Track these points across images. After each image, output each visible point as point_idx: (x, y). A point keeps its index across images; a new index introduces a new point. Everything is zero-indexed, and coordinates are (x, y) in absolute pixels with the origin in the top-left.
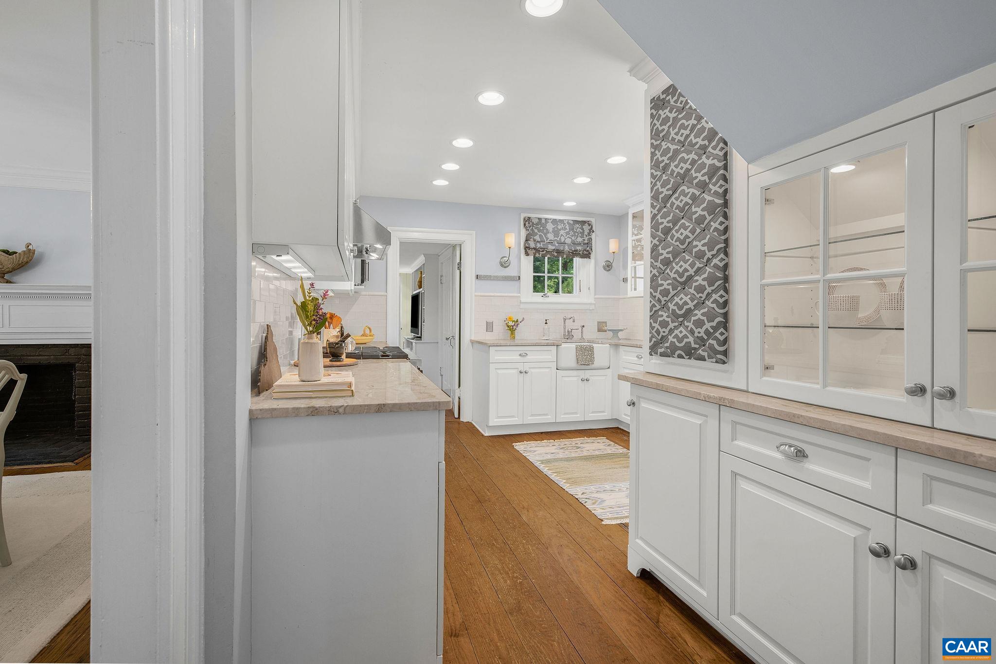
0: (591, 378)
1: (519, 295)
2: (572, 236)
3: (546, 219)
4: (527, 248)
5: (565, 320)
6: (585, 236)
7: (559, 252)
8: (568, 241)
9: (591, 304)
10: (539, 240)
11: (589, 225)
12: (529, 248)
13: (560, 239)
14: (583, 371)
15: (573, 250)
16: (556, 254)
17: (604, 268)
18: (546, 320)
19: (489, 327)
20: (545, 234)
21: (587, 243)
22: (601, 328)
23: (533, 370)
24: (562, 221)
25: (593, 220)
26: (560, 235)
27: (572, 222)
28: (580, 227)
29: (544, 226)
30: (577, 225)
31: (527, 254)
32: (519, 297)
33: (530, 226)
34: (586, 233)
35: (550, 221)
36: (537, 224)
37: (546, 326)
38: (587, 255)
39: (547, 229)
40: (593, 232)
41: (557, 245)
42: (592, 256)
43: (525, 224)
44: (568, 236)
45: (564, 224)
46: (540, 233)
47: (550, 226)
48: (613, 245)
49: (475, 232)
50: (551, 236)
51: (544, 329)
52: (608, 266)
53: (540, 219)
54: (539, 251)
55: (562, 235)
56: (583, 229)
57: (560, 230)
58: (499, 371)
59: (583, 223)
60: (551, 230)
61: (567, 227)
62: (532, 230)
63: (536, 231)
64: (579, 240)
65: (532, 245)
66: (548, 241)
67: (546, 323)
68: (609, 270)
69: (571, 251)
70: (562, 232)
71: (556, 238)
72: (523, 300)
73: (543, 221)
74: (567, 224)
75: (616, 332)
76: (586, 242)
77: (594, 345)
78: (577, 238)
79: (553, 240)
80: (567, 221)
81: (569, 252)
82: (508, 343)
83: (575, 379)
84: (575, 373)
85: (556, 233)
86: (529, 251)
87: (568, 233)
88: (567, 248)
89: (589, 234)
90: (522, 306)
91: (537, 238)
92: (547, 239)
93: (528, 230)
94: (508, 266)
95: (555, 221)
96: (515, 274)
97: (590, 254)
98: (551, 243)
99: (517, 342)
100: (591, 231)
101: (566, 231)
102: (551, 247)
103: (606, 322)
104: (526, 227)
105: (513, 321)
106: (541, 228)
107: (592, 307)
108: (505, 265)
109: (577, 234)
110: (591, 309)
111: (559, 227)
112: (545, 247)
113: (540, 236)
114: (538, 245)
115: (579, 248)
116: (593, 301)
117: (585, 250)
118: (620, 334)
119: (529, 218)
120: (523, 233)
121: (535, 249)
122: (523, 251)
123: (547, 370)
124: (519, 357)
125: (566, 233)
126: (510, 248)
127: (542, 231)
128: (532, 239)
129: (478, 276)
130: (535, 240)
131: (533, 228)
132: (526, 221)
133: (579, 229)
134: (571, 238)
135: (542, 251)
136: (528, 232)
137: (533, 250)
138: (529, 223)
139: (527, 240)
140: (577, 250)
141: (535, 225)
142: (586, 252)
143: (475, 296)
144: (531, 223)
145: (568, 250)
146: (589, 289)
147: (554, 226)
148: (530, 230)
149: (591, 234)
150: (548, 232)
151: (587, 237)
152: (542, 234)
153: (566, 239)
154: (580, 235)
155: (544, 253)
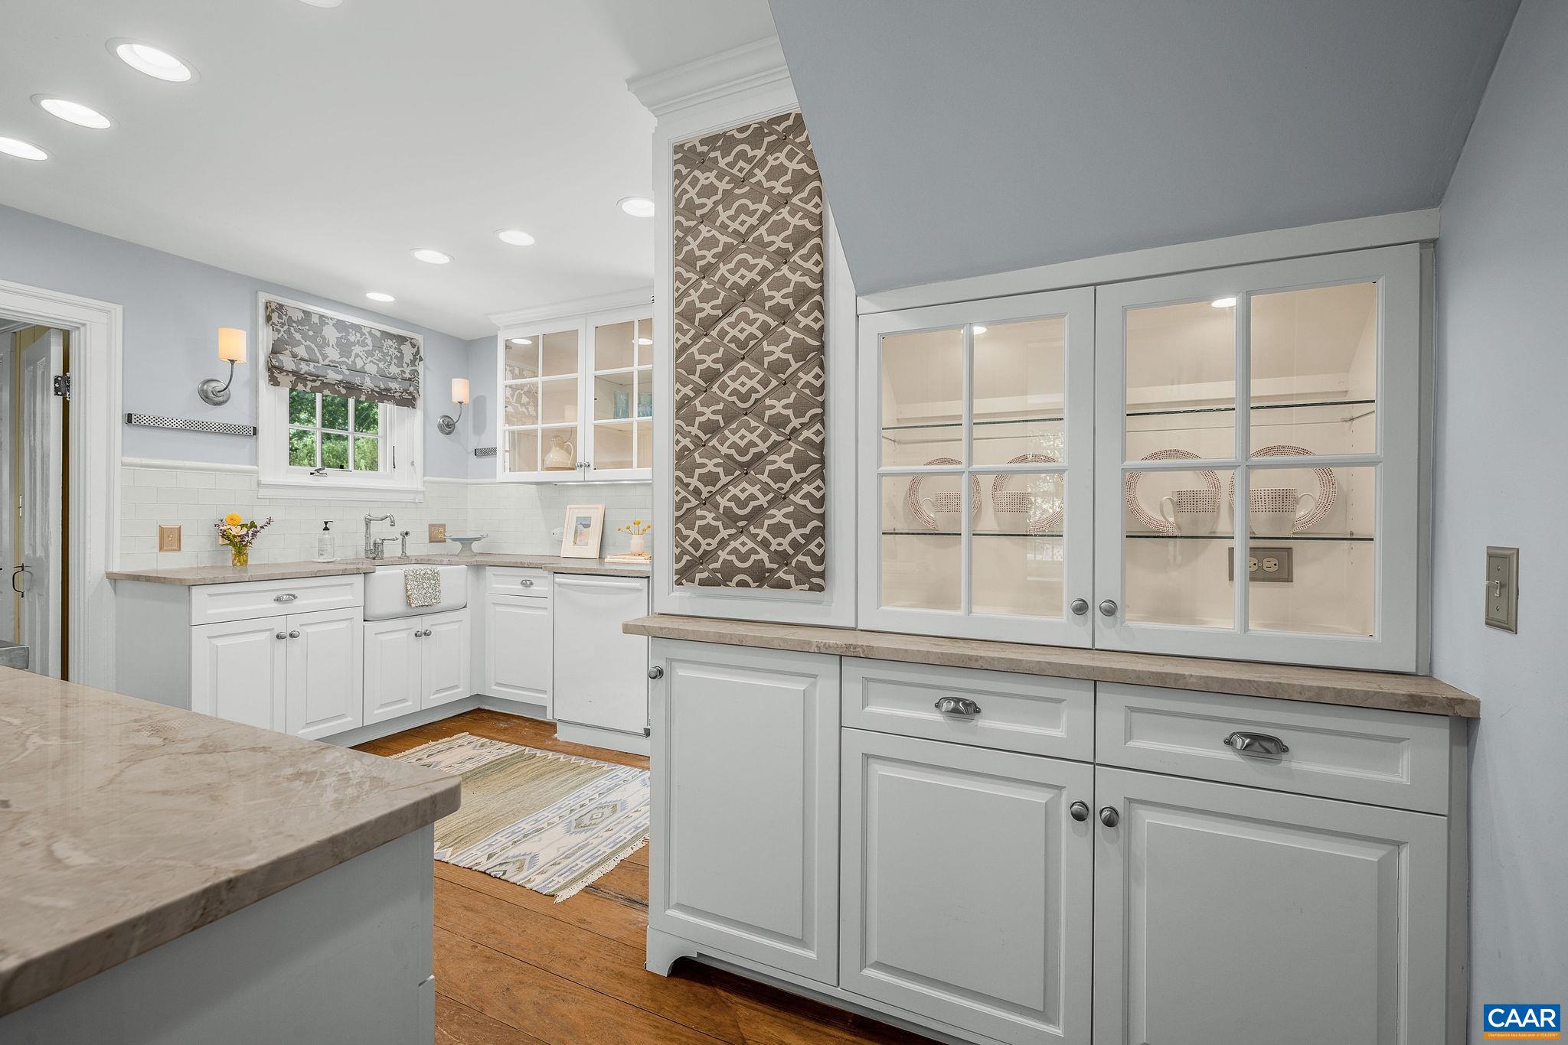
0: (434, 630)
1: (256, 467)
2: (380, 360)
3: (321, 316)
4: (274, 372)
5: (368, 522)
6: (405, 365)
7: (352, 388)
8: (372, 369)
9: (417, 492)
10: (306, 356)
11: (413, 345)
12: (281, 370)
13: (354, 362)
14: (418, 619)
15: (382, 387)
16: (343, 391)
17: (441, 428)
18: (326, 523)
19: (170, 539)
21: (410, 379)
22: (436, 535)
23: (310, 630)
24: (357, 328)
25: (419, 339)
26: (353, 354)
27: (379, 334)
28: (396, 345)
29: (318, 330)
30: (390, 342)
31: (275, 382)
32: (257, 472)
33: (283, 324)
34: (407, 360)
35: (330, 323)
36: (298, 322)
37: (326, 535)
38: (408, 401)
39: (324, 338)
40: (421, 359)
41: (346, 372)
42: (419, 403)
43: (269, 318)
44: (370, 359)
45: (363, 334)
46: (308, 343)
47: (331, 333)
48: (460, 390)
49: (120, 307)
50: (333, 354)
51: (320, 541)
52: (448, 426)
53: (307, 314)
54: (304, 379)
55: (357, 355)
56: (400, 351)
57: (354, 344)
58: (219, 642)
59: (402, 339)
60: (333, 341)
61: (369, 341)
62: (288, 332)
63: (298, 336)
64: (394, 370)
65: (288, 364)
66: (327, 362)
67: (326, 529)
68: (449, 433)
69: (377, 390)
70: (357, 349)
71: (345, 359)
72: (266, 479)
73: (315, 319)
74: (368, 336)
75: (466, 542)
76: (407, 376)
77: (440, 568)
78: (389, 366)
79: (338, 363)
80: (368, 330)
81: (372, 390)
82: (230, 575)
83: (403, 634)
84: (401, 624)
85: (345, 348)
86: (280, 377)
87: (369, 354)
88: (368, 383)
89: (413, 362)
90: (263, 492)
91: (301, 351)
92: (325, 357)
93: (278, 331)
94: (224, 402)
95: (340, 325)
96: (245, 421)
97: (414, 399)
98: (333, 366)
99: (252, 572)
100: (417, 357)
101: (366, 349)
102: (331, 376)
103: (444, 526)
104: (273, 323)
105: (242, 526)
106: (311, 333)
107: (420, 498)
108: (216, 399)
109: (389, 358)
110: (417, 501)
111: (352, 338)
112: (319, 374)
113: (308, 348)
114: (304, 368)
115: (393, 385)
116: (421, 488)
117: (406, 391)
118: (476, 547)
119: (281, 306)
120: (266, 337)
121: (294, 373)
122: (263, 374)
123: (344, 626)
124: (276, 605)
125: (366, 352)
126: (232, 362)
127: (313, 340)
128: (287, 352)
129: (133, 417)
130: (294, 356)
131: (289, 330)
132: (273, 311)
133: (393, 349)
134: (378, 365)
135: (310, 380)
136: (277, 336)
137: (291, 375)
138: (280, 317)
139: (275, 352)
140: (388, 390)
141: (294, 324)
142: (407, 396)
143: (123, 464)
144: (284, 317)
145: (372, 386)
146: (413, 464)
147: (339, 335)
148: (282, 333)
149: (416, 364)
150: (326, 343)
151: (410, 368)
152: (313, 346)
153: (365, 364)
154: (396, 361)
155: (314, 384)
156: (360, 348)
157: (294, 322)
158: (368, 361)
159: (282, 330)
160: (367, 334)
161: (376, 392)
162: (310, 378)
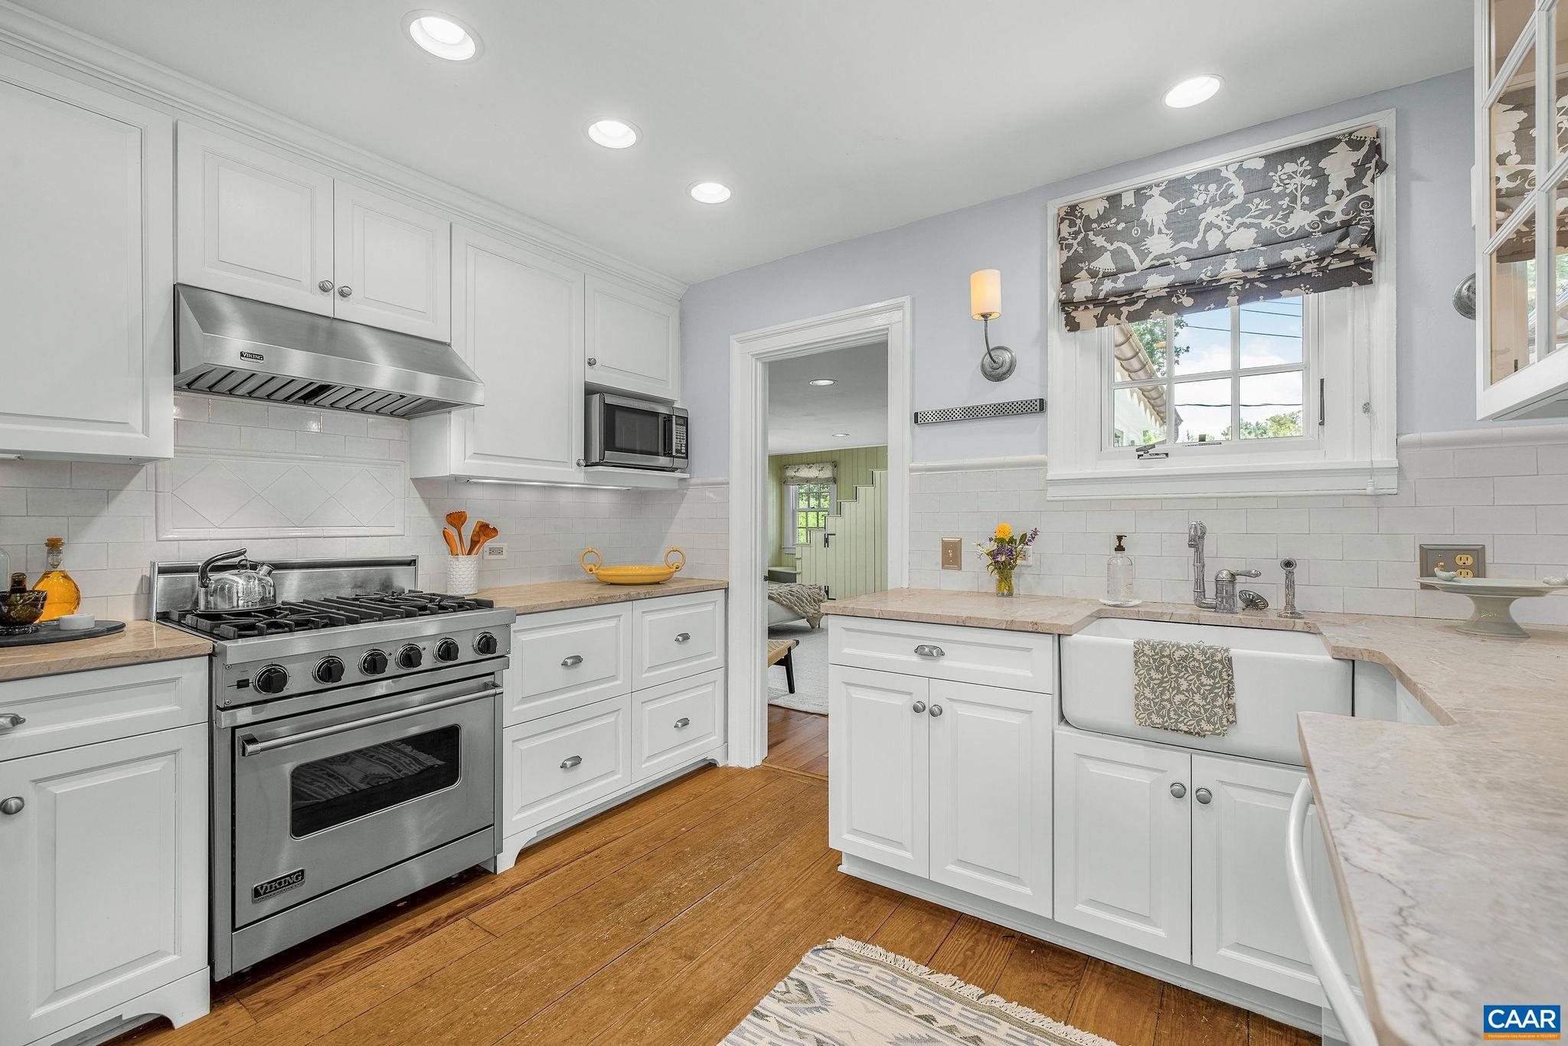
1: (1044, 456)
2: (1263, 215)
3: (1140, 190)
4: (1070, 310)
6: (1332, 198)
8: (1242, 239)
9: (1372, 471)
10: (1113, 267)
11: (1355, 144)
12: (1077, 305)
13: (1204, 242)
17: (1464, 307)
18: (1120, 538)
19: (951, 555)
20: (1136, 244)
21: (1346, 224)
23: (962, 710)
24: (1212, 176)
25: (1376, 122)
26: (1202, 228)
27: (1261, 164)
28: (1307, 166)
29: (1133, 216)
30: (1290, 167)
31: (1073, 326)
32: (1045, 464)
33: (1078, 233)
34: (1337, 183)
35: (1156, 191)
36: (1102, 218)
37: (1120, 559)
38: (1345, 273)
39: (1144, 224)
40: (1382, 167)
41: (1186, 266)
42: (1384, 271)
43: (1058, 233)
44: (1239, 221)
45: (1222, 181)
46: (1117, 245)
47: (1157, 210)
49: (906, 300)
50: (1161, 244)
51: (1109, 568)
53: (1114, 199)
54: (1114, 304)
55: (1210, 226)
56: (1319, 174)
57: (1203, 209)
59: (1324, 147)
60: (1161, 221)
61: (1237, 190)
62: (1086, 242)
63: (1099, 241)
64: (1302, 219)
65: (1087, 290)
66: (1147, 263)
67: (1120, 548)
70: (1210, 215)
71: (1184, 244)
72: (1053, 473)
73: (1128, 200)
74: (1234, 180)
75: (1493, 597)
76: (1338, 218)
78: (1286, 218)
79: (1168, 255)
80: (1235, 167)
83: (1144, 778)
84: (1138, 753)
85: (1183, 224)
86: (1080, 315)
87: (1238, 212)
89: (1353, 184)
90: (1052, 492)
91: (1105, 263)
92: (1145, 256)
93: (1069, 247)
94: (1008, 375)
95: (1176, 188)
96: (1033, 394)
97: (1364, 263)
98: (1161, 265)
100: (1368, 166)
101: (1229, 207)
102: (1156, 283)
103: (1473, 549)
104: (1063, 239)
106: (1120, 227)
107: (1390, 483)
108: (999, 372)
109: (1287, 201)
111: (1198, 201)
112: (1132, 286)
113: (1117, 254)
114: (1108, 286)
115: (1288, 255)
119: (1076, 207)
120: (1055, 260)
121: (1093, 301)
122: (1058, 318)
123: (1015, 719)
124: (915, 658)
125: (1230, 213)
126: (985, 316)
127: (1124, 236)
128: (1083, 274)
129: (919, 416)
130: (1093, 274)
131: (1086, 236)
132: (1062, 220)
133: (1298, 180)
134: (1258, 226)
135: (1122, 305)
136: (1066, 254)
137: (1091, 306)
138: (1072, 224)
139: (1067, 279)
140: (1283, 266)
141: (1094, 225)
142: (1336, 264)
143: (911, 470)
144: (1078, 221)
145: (1239, 272)
146: (1367, 408)
147: (1172, 206)
148: (1075, 246)
149: (1366, 181)
150: (1148, 231)
151: (1345, 200)
152: (1125, 246)
153: (1226, 236)
154: (1306, 200)
155: (1132, 308)
156: (1219, 210)
157: (1094, 221)
158: (1233, 228)
159: (1075, 243)
160: (1232, 176)
161: (1255, 280)
162: (1121, 300)
